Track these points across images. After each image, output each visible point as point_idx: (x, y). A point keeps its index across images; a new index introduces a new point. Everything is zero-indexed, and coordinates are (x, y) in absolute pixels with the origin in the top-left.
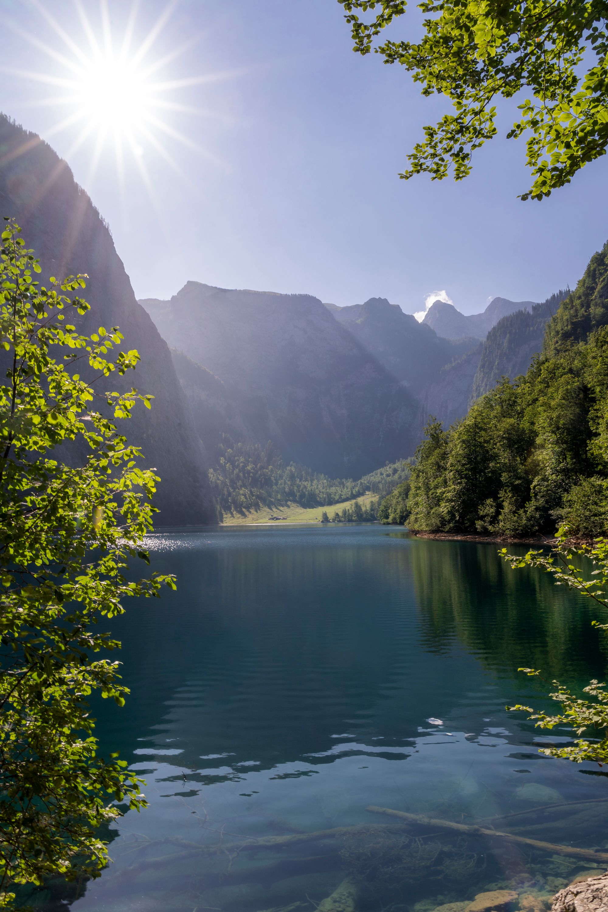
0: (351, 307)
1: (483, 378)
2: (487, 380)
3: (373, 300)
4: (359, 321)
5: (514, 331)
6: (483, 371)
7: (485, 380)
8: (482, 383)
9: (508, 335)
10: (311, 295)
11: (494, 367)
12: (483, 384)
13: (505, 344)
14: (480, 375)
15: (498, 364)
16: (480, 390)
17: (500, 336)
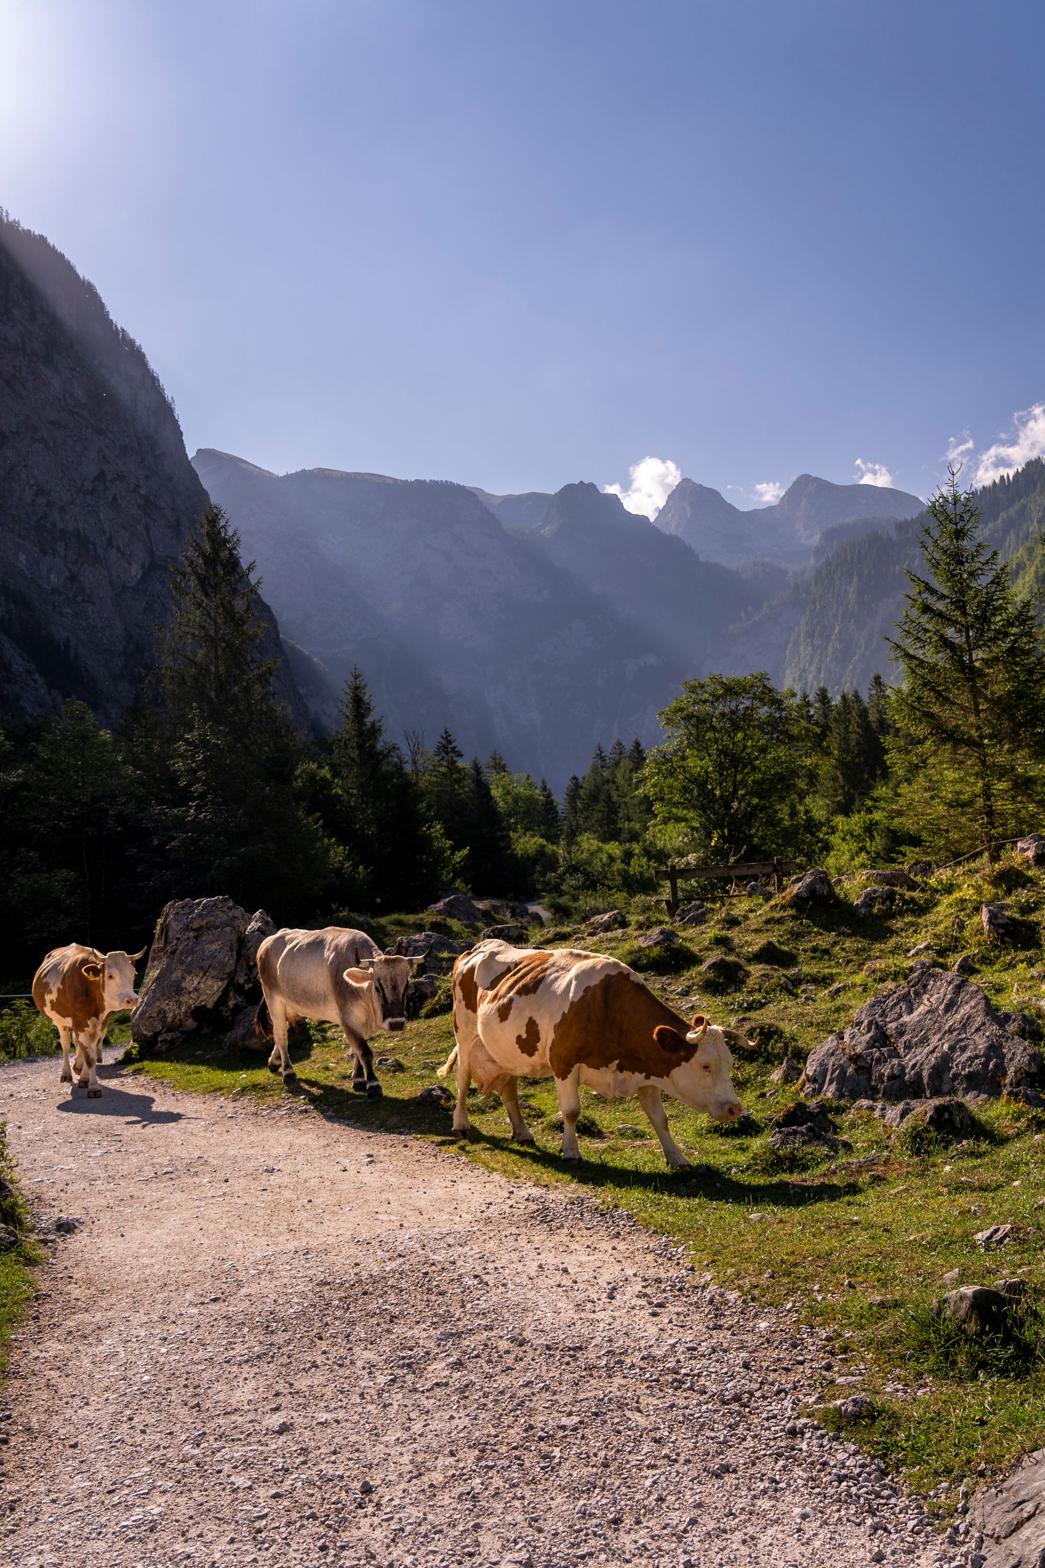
0: (520, 496)
1: (812, 656)
2: (820, 661)
3: (569, 488)
4: (547, 531)
5: (866, 572)
6: (812, 644)
7: (816, 660)
8: (810, 665)
9: (855, 580)
10: (455, 482)
11: (833, 637)
12: (813, 668)
13: (852, 596)
14: (805, 649)
15: (840, 632)
16: (806, 678)
17: (840, 579)
